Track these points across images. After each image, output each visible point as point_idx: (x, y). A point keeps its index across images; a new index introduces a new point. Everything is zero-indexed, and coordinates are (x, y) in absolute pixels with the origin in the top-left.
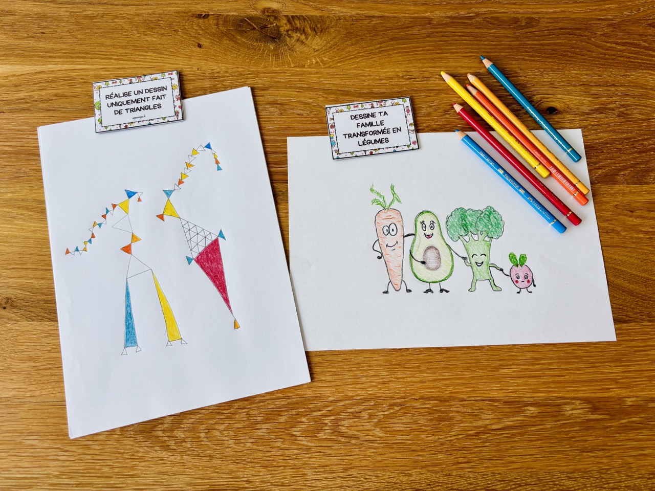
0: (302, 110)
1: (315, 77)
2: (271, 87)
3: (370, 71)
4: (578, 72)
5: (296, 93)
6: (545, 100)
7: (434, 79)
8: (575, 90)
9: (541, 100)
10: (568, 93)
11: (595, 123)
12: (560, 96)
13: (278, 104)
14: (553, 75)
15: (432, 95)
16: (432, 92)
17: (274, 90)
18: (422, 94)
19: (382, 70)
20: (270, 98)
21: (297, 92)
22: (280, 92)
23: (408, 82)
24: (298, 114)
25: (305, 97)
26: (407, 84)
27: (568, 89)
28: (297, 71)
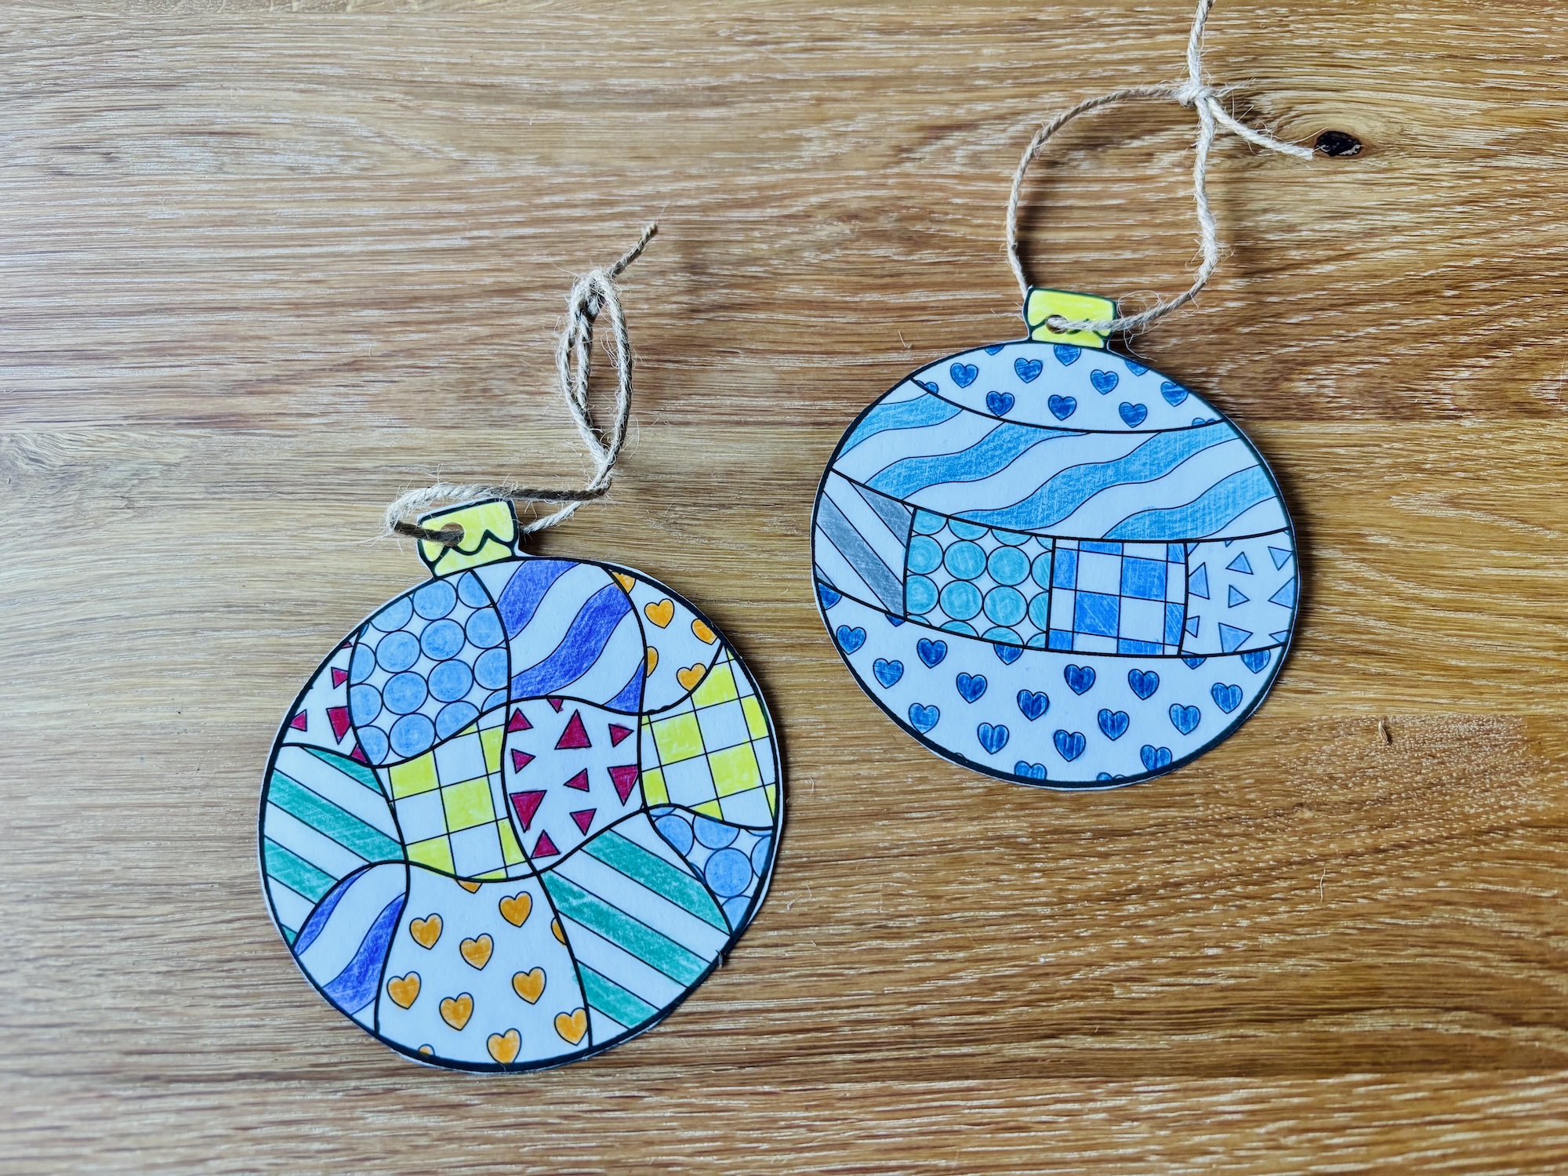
0: (310, 153)
1: (381, 43)
2: (196, 77)
3: (602, 21)
4: (1425, 17)
5: (296, 96)
6: (1304, 107)
7: (856, 44)
8: (1422, 76)
9: (1290, 109)
10: (1397, 83)
11: (1519, 186)
12: (1362, 94)
13: (211, 133)
14: (1330, 25)
15: (845, 94)
16: (848, 84)
17: (207, 88)
18: (806, 94)
19: (648, 19)
20: (187, 116)
21: (302, 91)
22: (231, 92)
23: (749, 56)
24: (291, 169)
25: (328, 110)
26: (748, 62)
27: (1394, 69)
28: (311, 23)
